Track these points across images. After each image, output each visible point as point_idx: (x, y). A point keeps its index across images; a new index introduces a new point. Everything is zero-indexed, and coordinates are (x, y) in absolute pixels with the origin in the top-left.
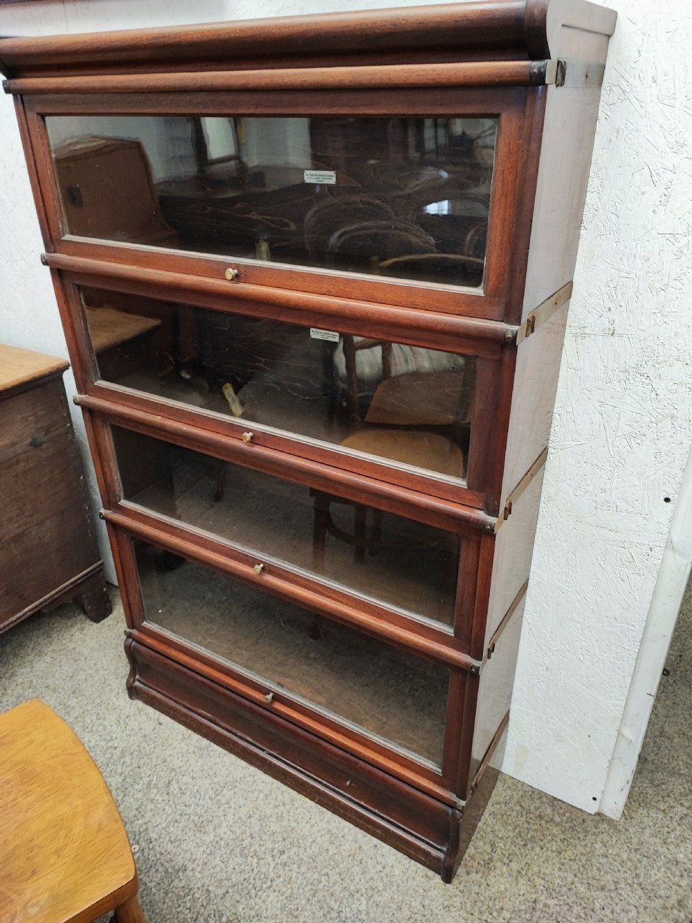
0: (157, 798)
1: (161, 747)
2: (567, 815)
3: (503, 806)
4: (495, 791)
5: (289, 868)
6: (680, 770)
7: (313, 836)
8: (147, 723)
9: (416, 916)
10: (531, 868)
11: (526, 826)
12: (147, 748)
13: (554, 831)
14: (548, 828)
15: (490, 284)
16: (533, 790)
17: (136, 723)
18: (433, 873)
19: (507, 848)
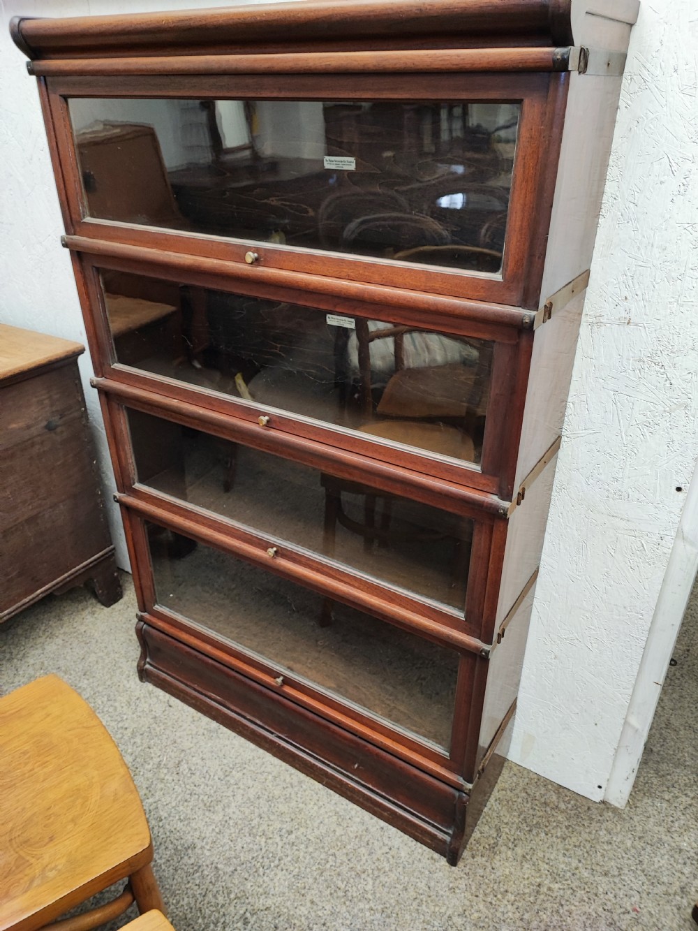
0: (166, 778)
1: (171, 729)
2: (572, 802)
3: (508, 792)
4: (500, 778)
5: (296, 848)
6: (685, 761)
7: (321, 818)
8: (157, 706)
9: (421, 897)
10: (535, 853)
11: (531, 812)
12: (158, 729)
13: (560, 818)
14: (553, 815)
15: (509, 269)
16: (539, 777)
17: (147, 705)
18: (439, 855)
19: (512, 833)
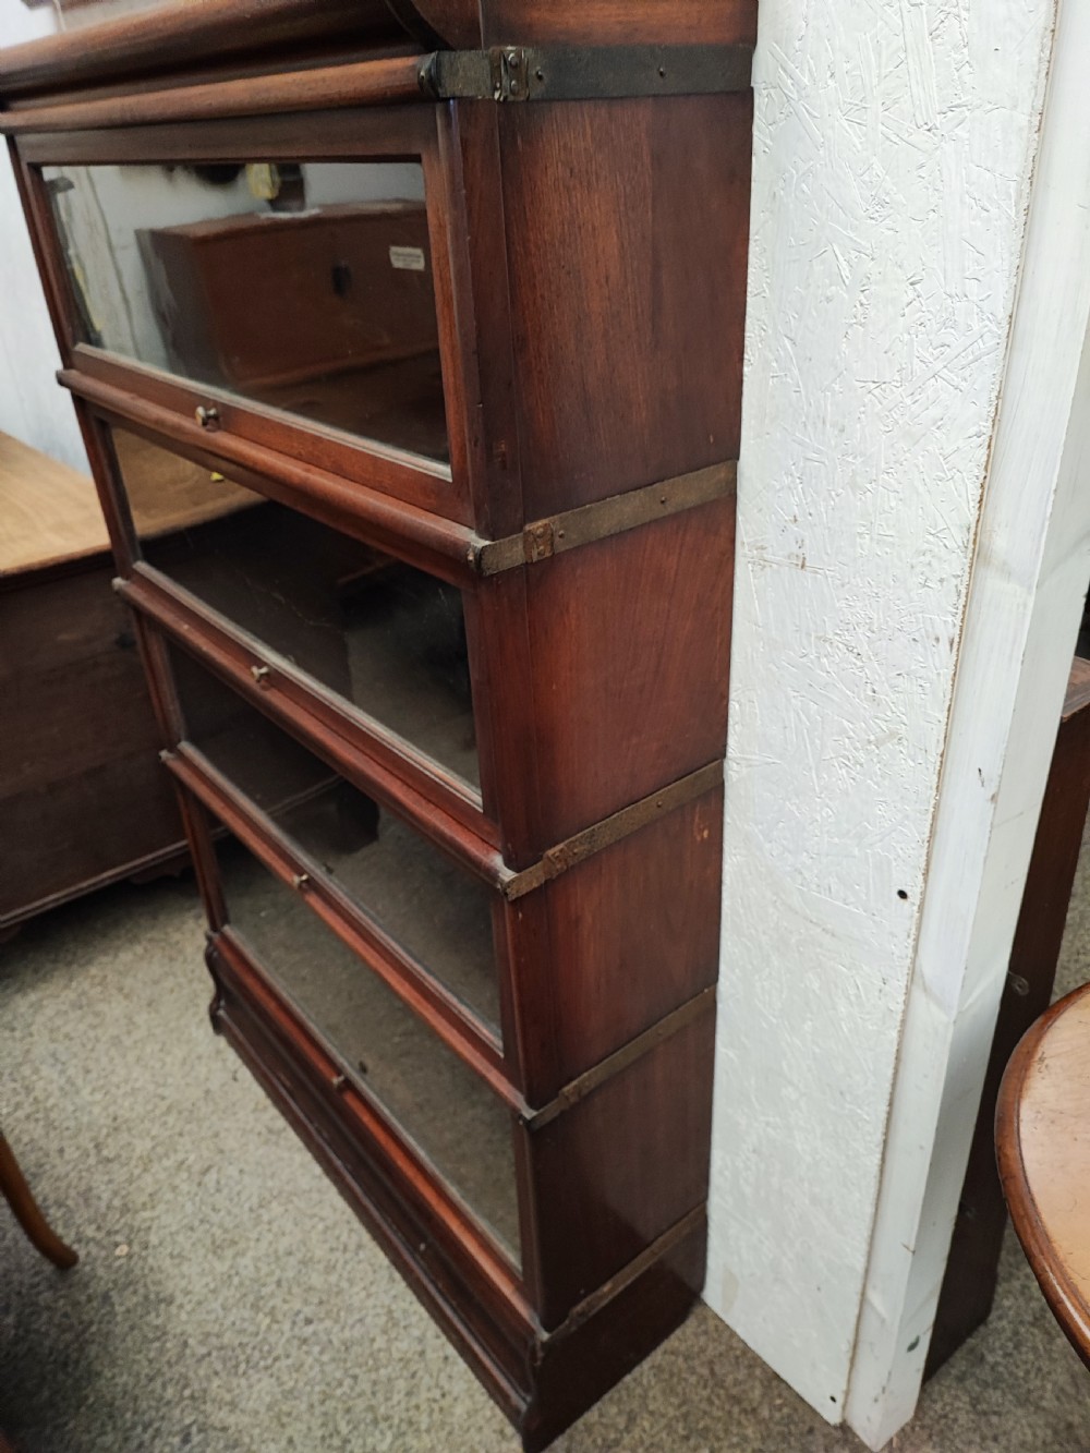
0: (182, 1186)
2: (786, 1411)
3: (681, 1360)
4: (678, 1332)
5: (307, 1349)
6: (1042, 1398)
7: (364, 1312)
11: (704, 1406)
13: (750, 1432)
14: (740, 1423)
16: (746, 1350)
19: (652, 1433)
